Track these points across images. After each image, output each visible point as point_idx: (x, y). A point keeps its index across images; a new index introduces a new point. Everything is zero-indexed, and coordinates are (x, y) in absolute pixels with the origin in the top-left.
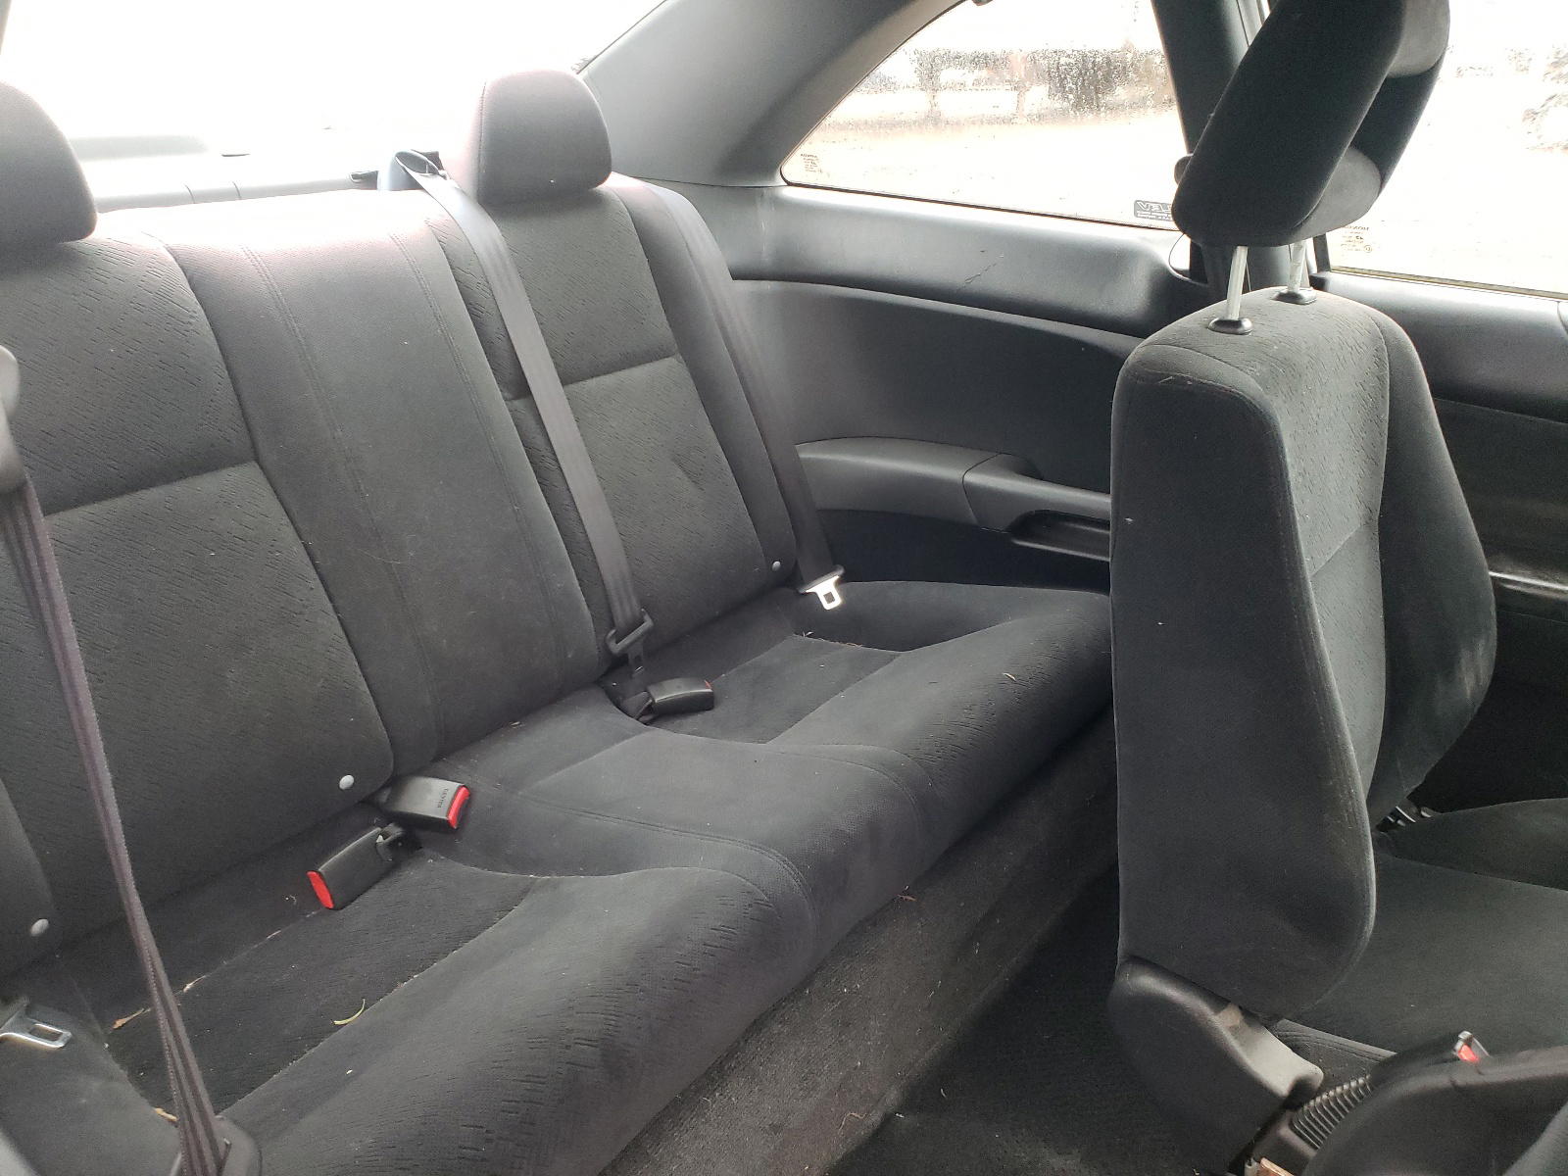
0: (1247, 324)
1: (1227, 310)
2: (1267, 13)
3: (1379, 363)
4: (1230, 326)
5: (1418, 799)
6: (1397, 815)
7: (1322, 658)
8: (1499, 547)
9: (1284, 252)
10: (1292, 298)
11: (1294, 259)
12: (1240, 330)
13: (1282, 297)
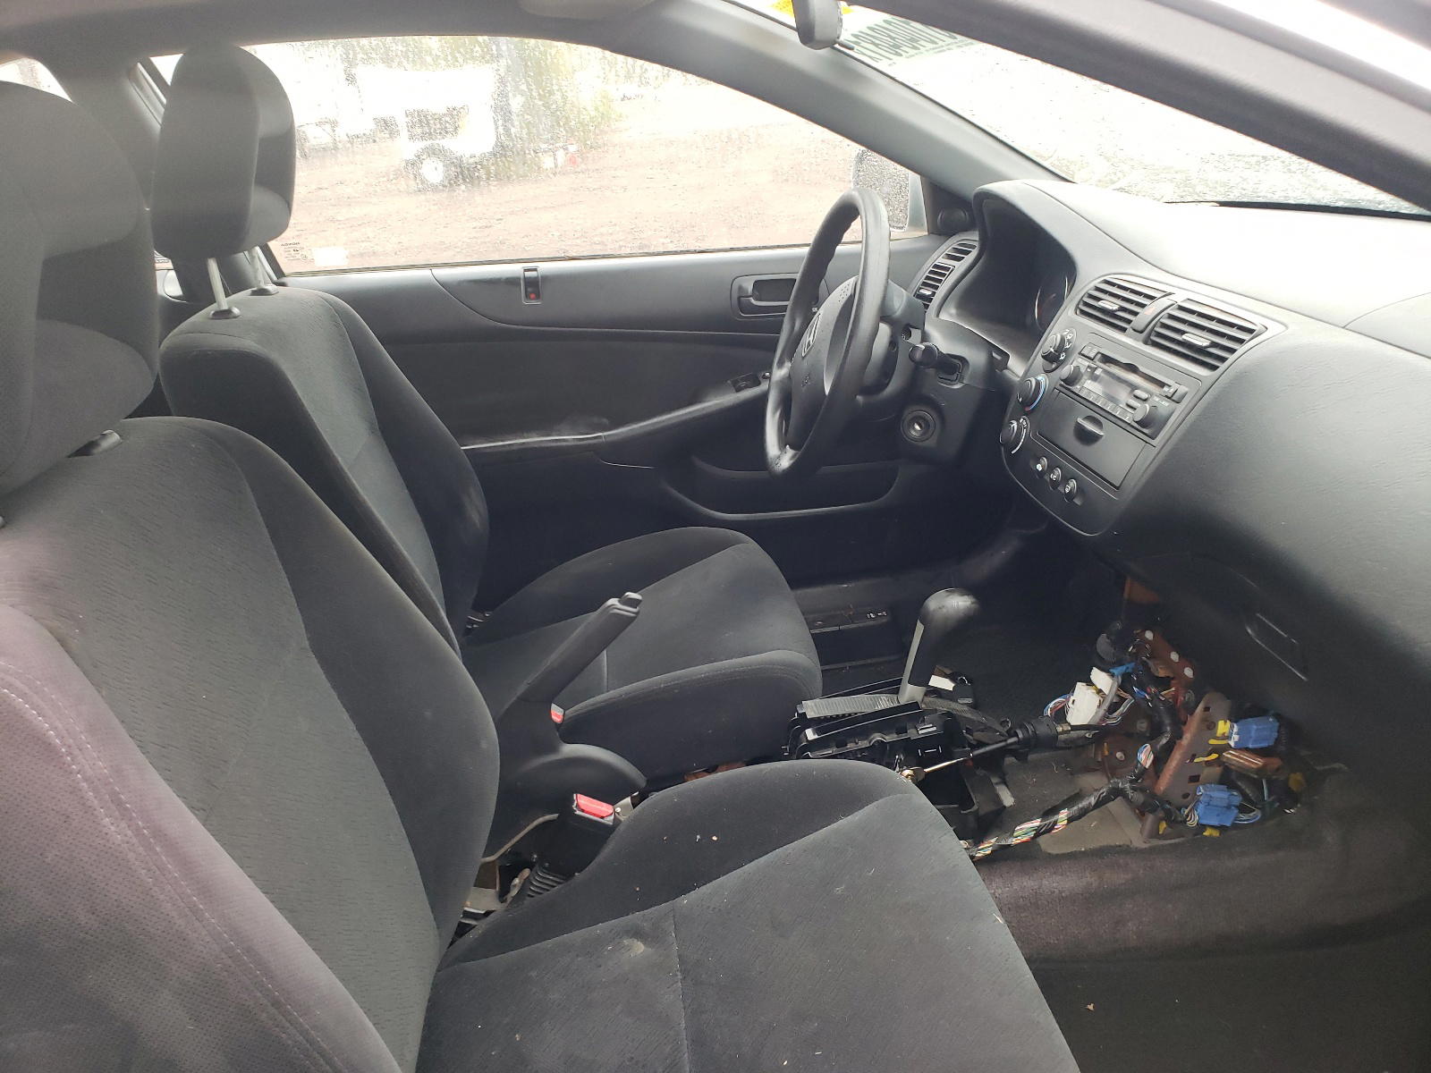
0: (236, 311)
1: (219, 305)
2: (164, 100)
3: (337, 325)
4: (225, 314)
5: (478, 607)
6: (472, 623)
7: (365, 502)
8: (462, 433)
9: (242, 257)
10: (263, 292)
11: (252, 261)
12: (231, 316)
13: (254, 293)
